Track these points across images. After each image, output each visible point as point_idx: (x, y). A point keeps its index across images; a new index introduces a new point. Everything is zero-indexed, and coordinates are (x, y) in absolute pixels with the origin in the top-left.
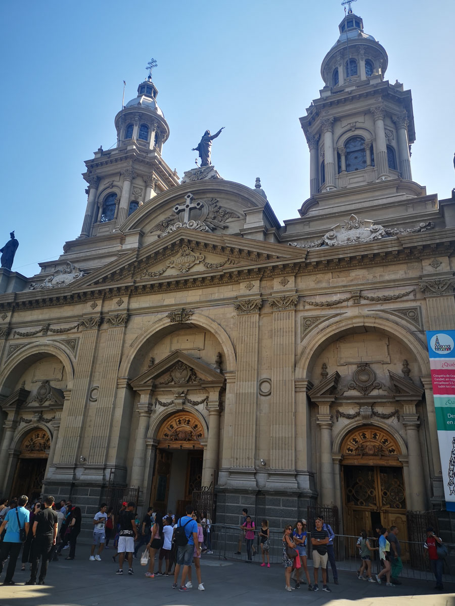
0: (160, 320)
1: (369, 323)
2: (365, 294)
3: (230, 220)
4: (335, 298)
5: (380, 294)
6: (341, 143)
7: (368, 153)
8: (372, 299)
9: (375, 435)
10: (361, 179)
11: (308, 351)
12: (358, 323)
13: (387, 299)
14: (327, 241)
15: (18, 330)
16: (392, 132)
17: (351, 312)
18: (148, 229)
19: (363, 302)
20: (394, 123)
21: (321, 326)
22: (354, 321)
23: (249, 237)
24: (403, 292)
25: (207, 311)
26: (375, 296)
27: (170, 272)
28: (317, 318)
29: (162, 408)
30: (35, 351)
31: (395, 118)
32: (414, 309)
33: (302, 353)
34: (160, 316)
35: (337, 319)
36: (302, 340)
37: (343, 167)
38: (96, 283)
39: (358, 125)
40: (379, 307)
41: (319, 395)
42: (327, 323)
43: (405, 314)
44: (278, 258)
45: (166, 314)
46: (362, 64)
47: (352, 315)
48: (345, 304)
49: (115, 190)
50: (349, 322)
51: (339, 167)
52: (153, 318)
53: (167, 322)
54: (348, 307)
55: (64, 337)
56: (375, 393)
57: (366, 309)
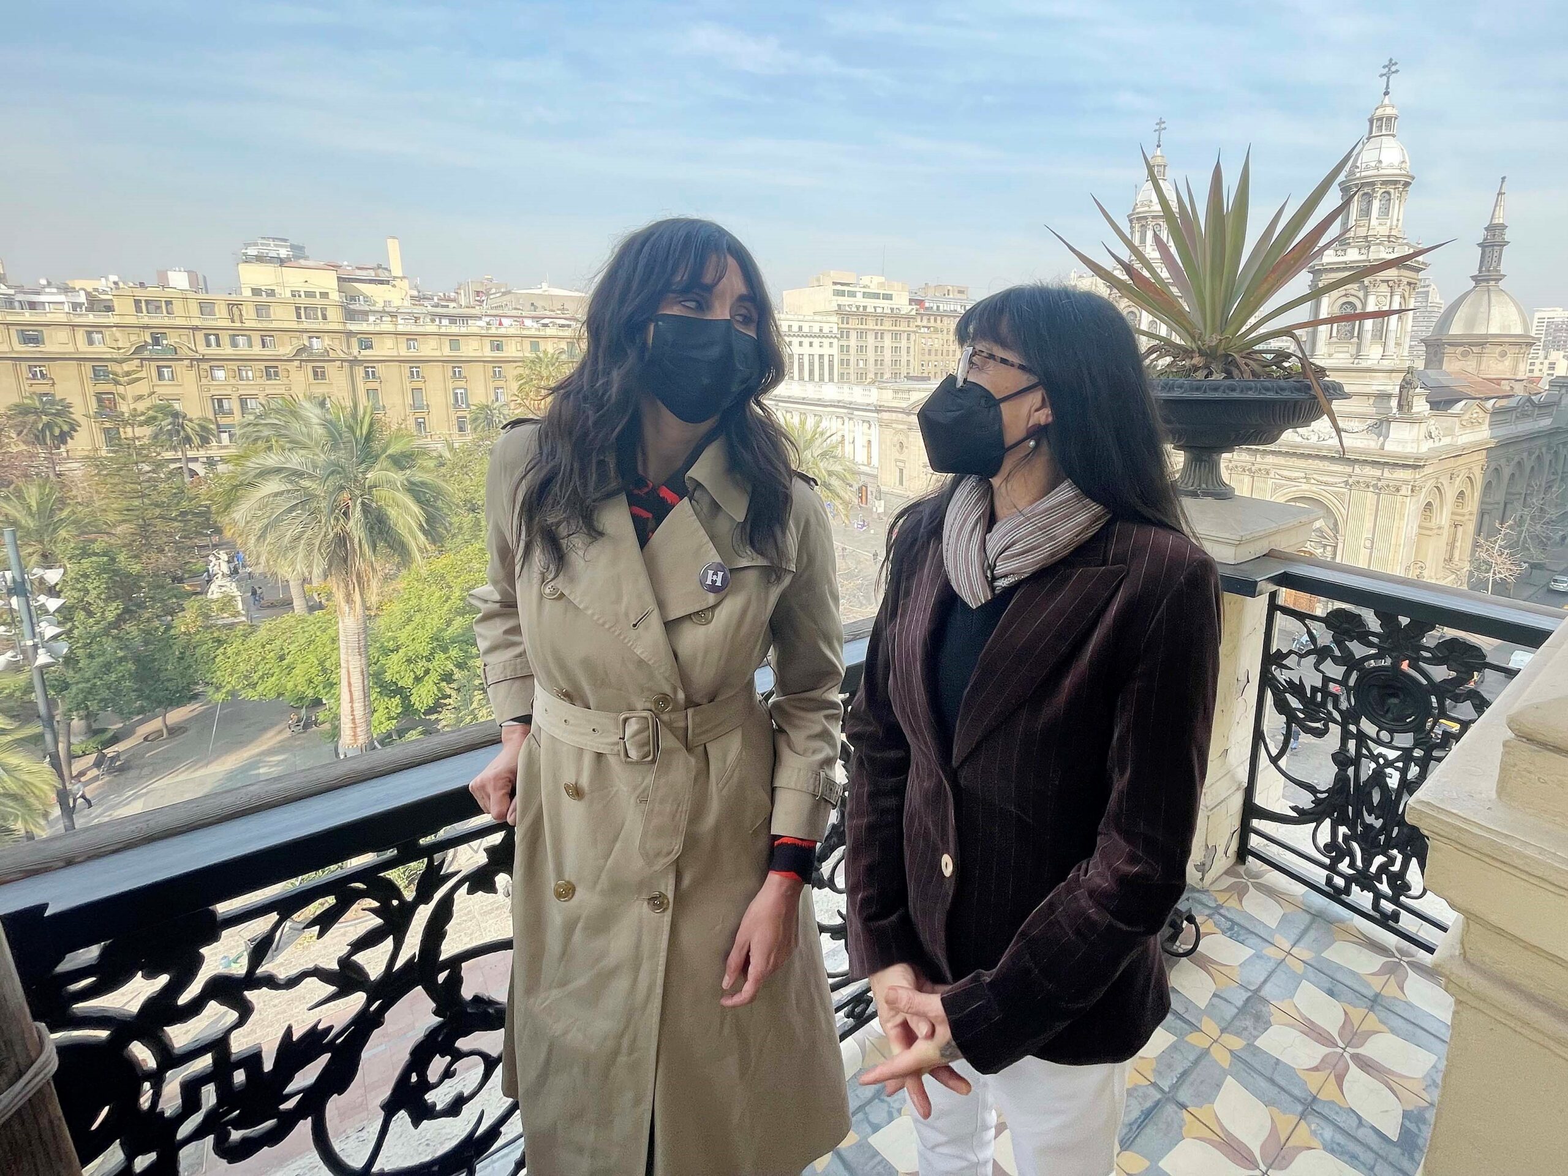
1: (1314, 496)
2: (1315, 476)
4: (1296, 474)
5: (1325, 479)
6: (1336, 307)
12: (1308, 494)
13: (1326, 484)
16: (1386, 297)
17: (1305, 487)
19: (1313, 481)
20: (1391, 287)
22: (1305, 492)
24: (1339, 480)
28: (1281, 486)
31: (1391, 283)
32: (1343, 494)
35: (1295, 489)
40: (1323, 487)
43: (1338, 495)
46: (1376, 202)
47: (1304, 489)
48: (1301, 480)
50: (1303, 492)
51: (1331, 332)
54: (1303, 483)
57: (1315, 486)
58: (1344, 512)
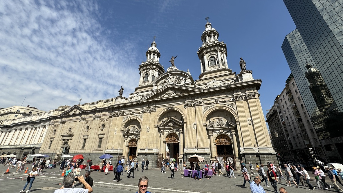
0: (165, 109)
1: (221, 108)
2: (219, 100)
3: (181, 81)
4: (212, 101)
6: (209, 58)
7: (216, 61)
8: (221, 102)
9: (224, 137)
10: (215, 68)
11: (205, 116)
13: (225, 102)
14: (208, 86)
15: (126, 113)
16: (222, 55)
17: (216, 105)
18: (158, 84)
19: (219, 102)
20: (222, 53)
21: (209, 109)
22: (217, 107)
23: (187, 86)
24: (229, 99)
25: (177, 106)
26: (222, 101)
27: (166, 96)
28: (207, 107)
29: (167, 133)
30: (131, 118)
31: (222, 51)
32: (233, 104)
33: (204, 116)
34: (165, 108)
35: (212, 107)
36: (204, 113)
37: (210, 65)
38: (146, 100)
39: (213, 53)
40: (223, 104)
41: (209, 127)
42: (210, 108)
43: (230, 105)
44: (196, 91)
45: (166, 107)
46: (212, 36)
47: (216, 106)
49: (147, 73)
50: (216, 108)
51: (209, 65)
52: (163, 108)
53: (167, 110)
54: (214, 104)
55: (139, 114)
56: (223, 126)
57: (220, 104)
58: (236, 111)
